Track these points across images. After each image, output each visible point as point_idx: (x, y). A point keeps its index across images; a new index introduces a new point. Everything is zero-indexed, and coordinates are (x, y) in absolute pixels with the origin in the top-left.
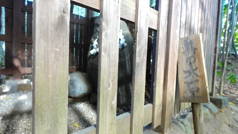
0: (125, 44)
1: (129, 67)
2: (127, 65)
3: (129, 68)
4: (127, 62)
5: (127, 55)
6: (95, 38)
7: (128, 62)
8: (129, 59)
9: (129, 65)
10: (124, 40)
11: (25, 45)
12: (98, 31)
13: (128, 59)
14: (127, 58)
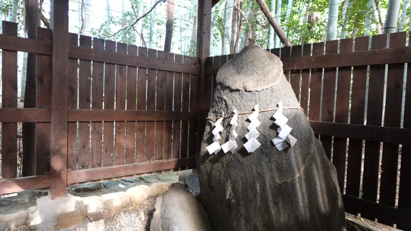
0: (293, 141)
1: (303, 198)
2: (299, 194)
3: (303, 201)
4: (298, 186)
5: (299, 169)
6: (217, 114)
7: (301, 186)
8: (303, 178)
9: (302, 193)
10: (289, 129)
11: (76, 125)
12: (225, 101)
13: (300, 178)
14: (298, 175)
